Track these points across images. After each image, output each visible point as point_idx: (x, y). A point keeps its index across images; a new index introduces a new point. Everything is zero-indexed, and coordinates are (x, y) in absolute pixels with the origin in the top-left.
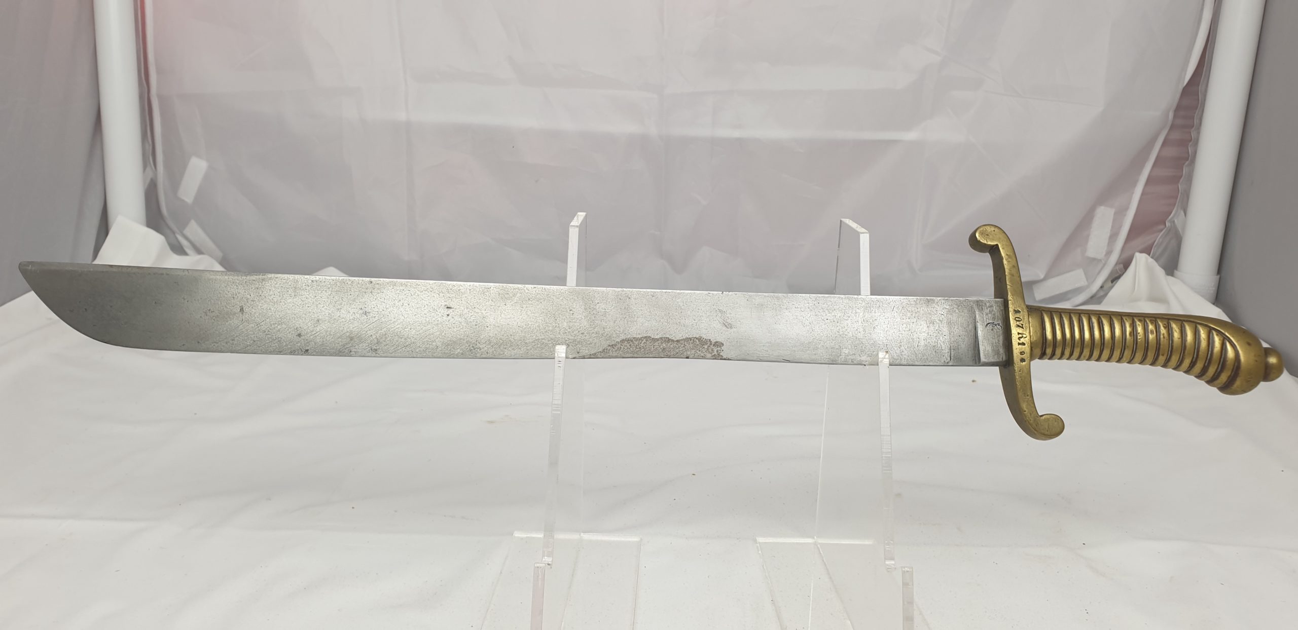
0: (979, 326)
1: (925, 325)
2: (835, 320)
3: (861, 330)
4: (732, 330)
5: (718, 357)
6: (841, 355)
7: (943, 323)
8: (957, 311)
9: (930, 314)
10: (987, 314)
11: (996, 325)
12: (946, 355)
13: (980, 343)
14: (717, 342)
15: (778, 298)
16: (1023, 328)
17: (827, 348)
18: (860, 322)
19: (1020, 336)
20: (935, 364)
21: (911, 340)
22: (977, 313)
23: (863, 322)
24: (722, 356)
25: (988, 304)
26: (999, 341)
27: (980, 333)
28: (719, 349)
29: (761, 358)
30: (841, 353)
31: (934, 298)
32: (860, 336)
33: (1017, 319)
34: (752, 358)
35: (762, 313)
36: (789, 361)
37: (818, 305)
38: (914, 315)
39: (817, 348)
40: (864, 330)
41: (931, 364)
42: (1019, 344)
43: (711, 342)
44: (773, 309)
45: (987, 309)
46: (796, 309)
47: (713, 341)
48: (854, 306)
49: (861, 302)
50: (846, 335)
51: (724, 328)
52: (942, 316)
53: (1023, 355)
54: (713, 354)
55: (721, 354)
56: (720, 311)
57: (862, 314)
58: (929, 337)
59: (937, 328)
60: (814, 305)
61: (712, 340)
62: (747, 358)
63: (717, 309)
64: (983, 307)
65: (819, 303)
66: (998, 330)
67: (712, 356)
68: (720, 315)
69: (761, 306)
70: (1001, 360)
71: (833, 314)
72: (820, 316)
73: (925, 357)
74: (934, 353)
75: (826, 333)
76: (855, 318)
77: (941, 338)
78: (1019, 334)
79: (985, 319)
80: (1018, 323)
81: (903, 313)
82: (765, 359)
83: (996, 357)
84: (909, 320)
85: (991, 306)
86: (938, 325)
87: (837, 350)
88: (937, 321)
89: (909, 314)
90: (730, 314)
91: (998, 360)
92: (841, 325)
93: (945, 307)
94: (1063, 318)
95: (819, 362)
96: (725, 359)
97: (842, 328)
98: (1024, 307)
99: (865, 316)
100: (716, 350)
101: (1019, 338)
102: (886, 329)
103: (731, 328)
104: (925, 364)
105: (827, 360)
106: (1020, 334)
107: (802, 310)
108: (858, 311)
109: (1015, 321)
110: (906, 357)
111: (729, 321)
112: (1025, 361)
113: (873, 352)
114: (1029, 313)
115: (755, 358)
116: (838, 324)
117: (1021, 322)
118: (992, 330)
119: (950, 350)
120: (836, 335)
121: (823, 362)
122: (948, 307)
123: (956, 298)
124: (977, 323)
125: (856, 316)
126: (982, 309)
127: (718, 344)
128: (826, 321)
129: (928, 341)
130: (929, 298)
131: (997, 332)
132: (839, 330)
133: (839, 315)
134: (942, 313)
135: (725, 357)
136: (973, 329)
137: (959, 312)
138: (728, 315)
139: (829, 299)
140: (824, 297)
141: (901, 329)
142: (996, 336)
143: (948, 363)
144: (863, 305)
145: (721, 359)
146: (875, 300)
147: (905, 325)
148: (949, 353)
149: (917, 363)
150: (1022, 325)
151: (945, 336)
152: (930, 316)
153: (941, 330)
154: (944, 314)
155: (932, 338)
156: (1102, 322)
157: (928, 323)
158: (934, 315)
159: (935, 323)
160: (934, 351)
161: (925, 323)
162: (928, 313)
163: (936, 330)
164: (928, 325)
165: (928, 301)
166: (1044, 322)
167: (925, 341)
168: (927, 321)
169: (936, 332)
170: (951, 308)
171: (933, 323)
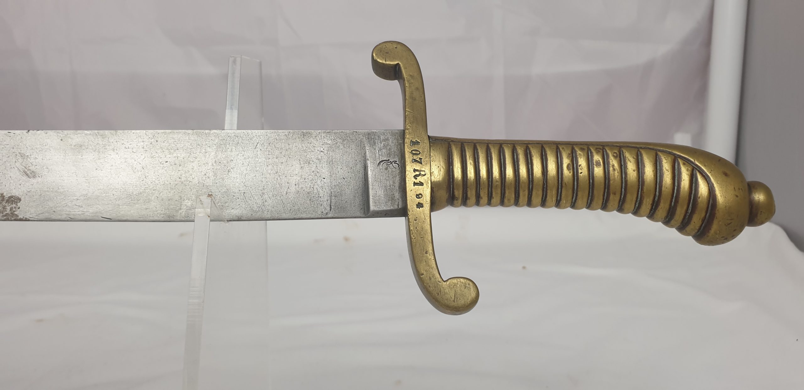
0: (369, 165)
1: (298, 165)
2: (177, 162)
3: (211, 174)
4: (33, 181)
5: (12, 217)
6: (180, 209)
7: (322, 162)
8: (341, 147)
9: (305, 151)
10: (380, 150)
11: (392, 163)
12: (325, 203)
13: (370, 187)
14: (12, 197)
15: (103, 136)
16: (421, 163)
17: (162, 200)
18: (210, 164)
19: (417, 173)
20: (309, 216)
21: (278, 186)
22: (367, 148)
23: (214, 164)
24: (17, 216)
25: (382, 137)
26: (394, 182)
27: (370, 173)
28: (14, 205)
29: (72, 217)
30: (181, 205)
31: (312, 131)
32: (209, 182)
33: (413, 152)
34: (59, 217)
35: (80, 157)
36: (110, 220)
37: (157, 143)
38: (283, 153)
39: (149, 201)
40: (215, 174)
41: (304, 216)
42: (415, 184)
43: (4, 196)
44: (95, 151)
45: (381, 143)
46: (126, 150)
47: (7, 195)
48: (204, 144)
49: (213, 138)
50: (190, 182)
51: (25, 178)
52: (322, 153)
53: (419, 198)
54: (4, 213)
55: (15, 213)
56: (22, 156)
57: (213, 154)
58: (302, 180)
59: (313, 169)
60: (151, 144)
61: (5, 194)
62: (54, 217)
63: (17, 153)
64: (376, 141)
65: (157, 141)
66: (394, 170)
67: (3, 216)
68: (20, 160)
69: (80, 147)
70: (396, 207)
71: (175, 155)
72: (157, 158)
73: (296, 208)
74: (308, 202)
75: (163, 179)
76: (203, 158)
77: (319, 182)
78: (415, 170)
79: (377, 155)
80: (415, 157)
81: (269, 151)
82: (80, 218)
83: (389, 203)
84: (277, 160)
85: (387, 139)
86: (314, 165)
87: (177, 202)
88: (315, 160)
89: (277, 152)
90: (36, 158)
91: (392, 208)
92: (184, 169)
93: (326, 141)
94: (477, 149)
95: (151, 219)
96: (21, 220)
97: (186, 172)
98: (426, 138)
99: (217, 156)
100: (8, 208)
101: (415, 177)
102: (245, 172)
103: (34, 177)
104: (296, 217)
105: (162, 216)
106: (417, 170)
107: (134, 150)
108: (209, 149)
109: (411, 155)
110: (270, 208)
111: (33, 168)
112: (422, 207)
113: (226, 203)
114: (431, 144)
115: (63, 217)
116: (180, 168)
117: (419, 156)
118: (386, 169)
119: (331, 196)
120: (176, 183)
121: (156, 218)
122: (329, 142)
123: (341, 131)
124: (367, 161)
125: (205, 156)
126: (375, 143)
127: (14, 200)
128: (165, 165)
129: (300, 186)
130: (304, 131)
131: (392, 172)
132: (181, 176)
133: (183, 156)
134: (322, 150)
135: (21, 217)
136: (362, 170)
137: (344, 147)
138: (32, 160)
139: (171, 136)
140: (165, 133)
141: (265, 171)
142: (391, 177)
143: (327, 214)
144: (216, 141)
145: (16, 220)
146: (233, 135)
147: (270, 167)
148: (329, 201)
149: (284, 216)
150: (420, 159)
151: (324, 178)
152: (305, 154)
153: (318, 171)
154: (324, 150)
155: (306, 182)
156: (530, 153)
157: (302, 163)
158: (311, 152)
159: (311, 162)
160: (309, 200)
161: (299, 163)
162: (302, 149)
163: (313, 172)
164: (302, 165)
165: (303, 135)
166: (452, 157)
167: (297, 186)
168: (301, 160)
169: (312, 174)
170: (334, 143)
171: (309, 163)
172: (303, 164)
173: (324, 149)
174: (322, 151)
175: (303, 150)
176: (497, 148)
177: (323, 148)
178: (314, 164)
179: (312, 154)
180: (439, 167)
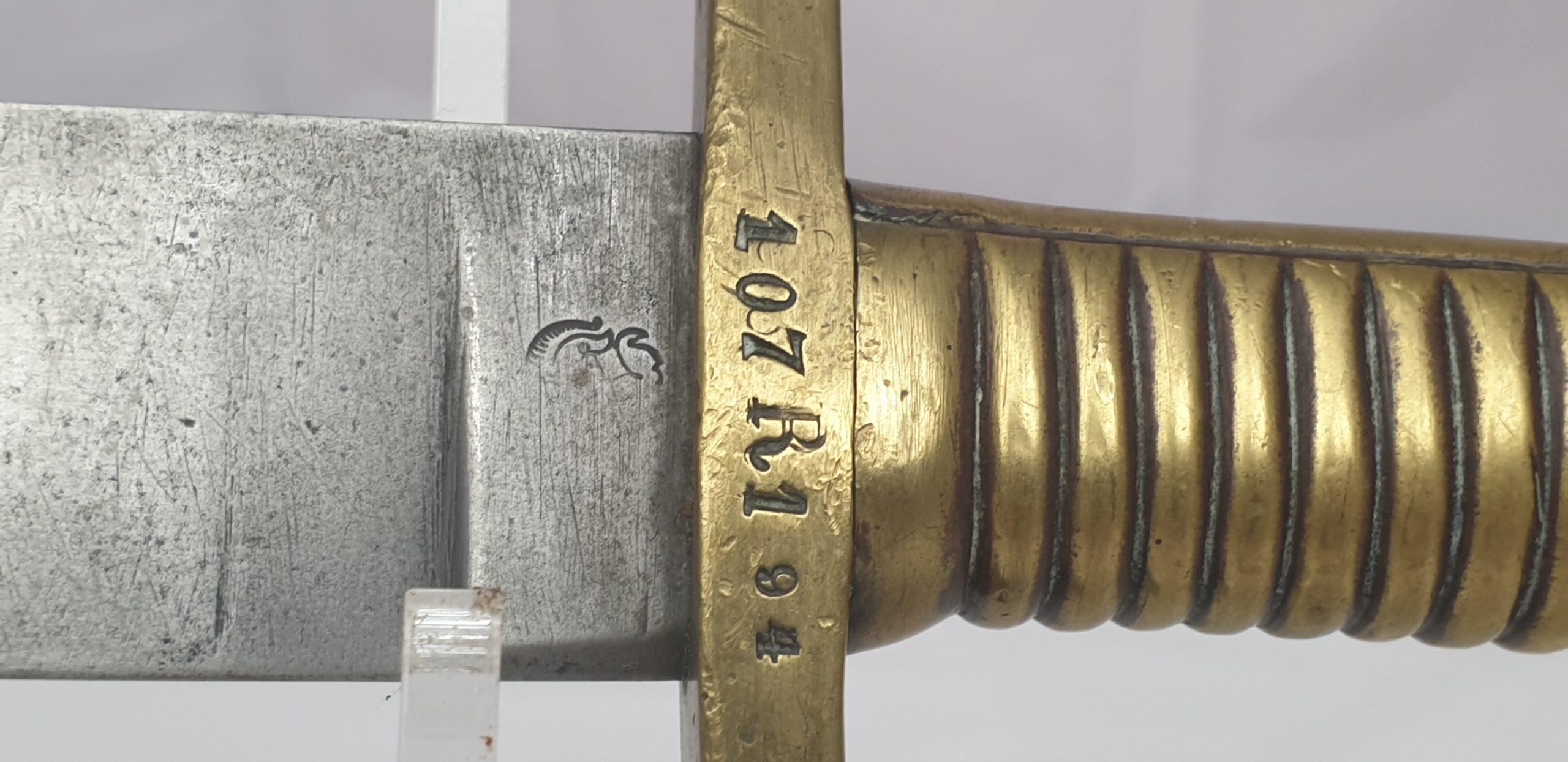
0: (475, 350)
7: (180, 315)
8: (306, 225)
9: (77, 243)
10: (548, 254)
11: (614, 344)
12: (186, 581)
13: (477, 490)
16: (795, 363)
19: (773, 427)
20: (85, 659)
22: (466, 239)
25: (562, 175)
26: (623, 468)
27: (477, 399)
31: (129, 114)
33: (751, 290)
41: (52, 657)
42: (754, 497)
45: (553, 209)
52: (179, 257)
53: (775, 590)
58: (47, 430)
59: (121, 362)
64: (526, 198)
66: (627, 385)
70: (628, 624)
74: (81, 570)
77: (153, 444)
78: (757, 410)
79: (529, 287)
80: (762, 324)
83: (589, 602)
85: (592, 191)
86: (133, 336)
88: (135, 304)
91: (603, 630)
93: (211, 181)
94: (1142, 289)
98: (835, 198)
101: (760, 448)
106: (772, 411)
109: (739, 309)
112: (793, 647)
114: (864, 246)
117: (789, 318)
118: (580, 379)
119: (224, 540)
122: (231, 190)
123: (307, 121)
124: (463, 322)
126: (514, 209)
129: (37, 469)
130: (80, 111)
131: (616, 397)
134: (182, 236)
136: (430, 373)
137: (324, 227)
142: (606, 433)
143: (195, 649)
148: (211, 570)
150: (796, 337)
151: (189, 423)
152: (77, 261)
153: (154, 371)
154: (193, 241)
155: (74, 441)
156: (1462, 323)
157: (53, 317)
158: (115, 250)
159: (110, 314)
160: (85, 555)
161: (33, 316)
162: (58, 230)
163: (119, 379)
164: (54, 333)
165: (71, 137)
166: (988, 329)
167: (16, 462)
168: (48, 301)
169: (115, 389)
170: (261, 194)
171: (98, 317)
172: (62, 322)
173: (193, 235)
174: (181, 248)
175: (61, 237)
176: (1263, 281)
177: (192, 228)
178: (127, 324)
179: (116, 262)
180: (908, 398)
